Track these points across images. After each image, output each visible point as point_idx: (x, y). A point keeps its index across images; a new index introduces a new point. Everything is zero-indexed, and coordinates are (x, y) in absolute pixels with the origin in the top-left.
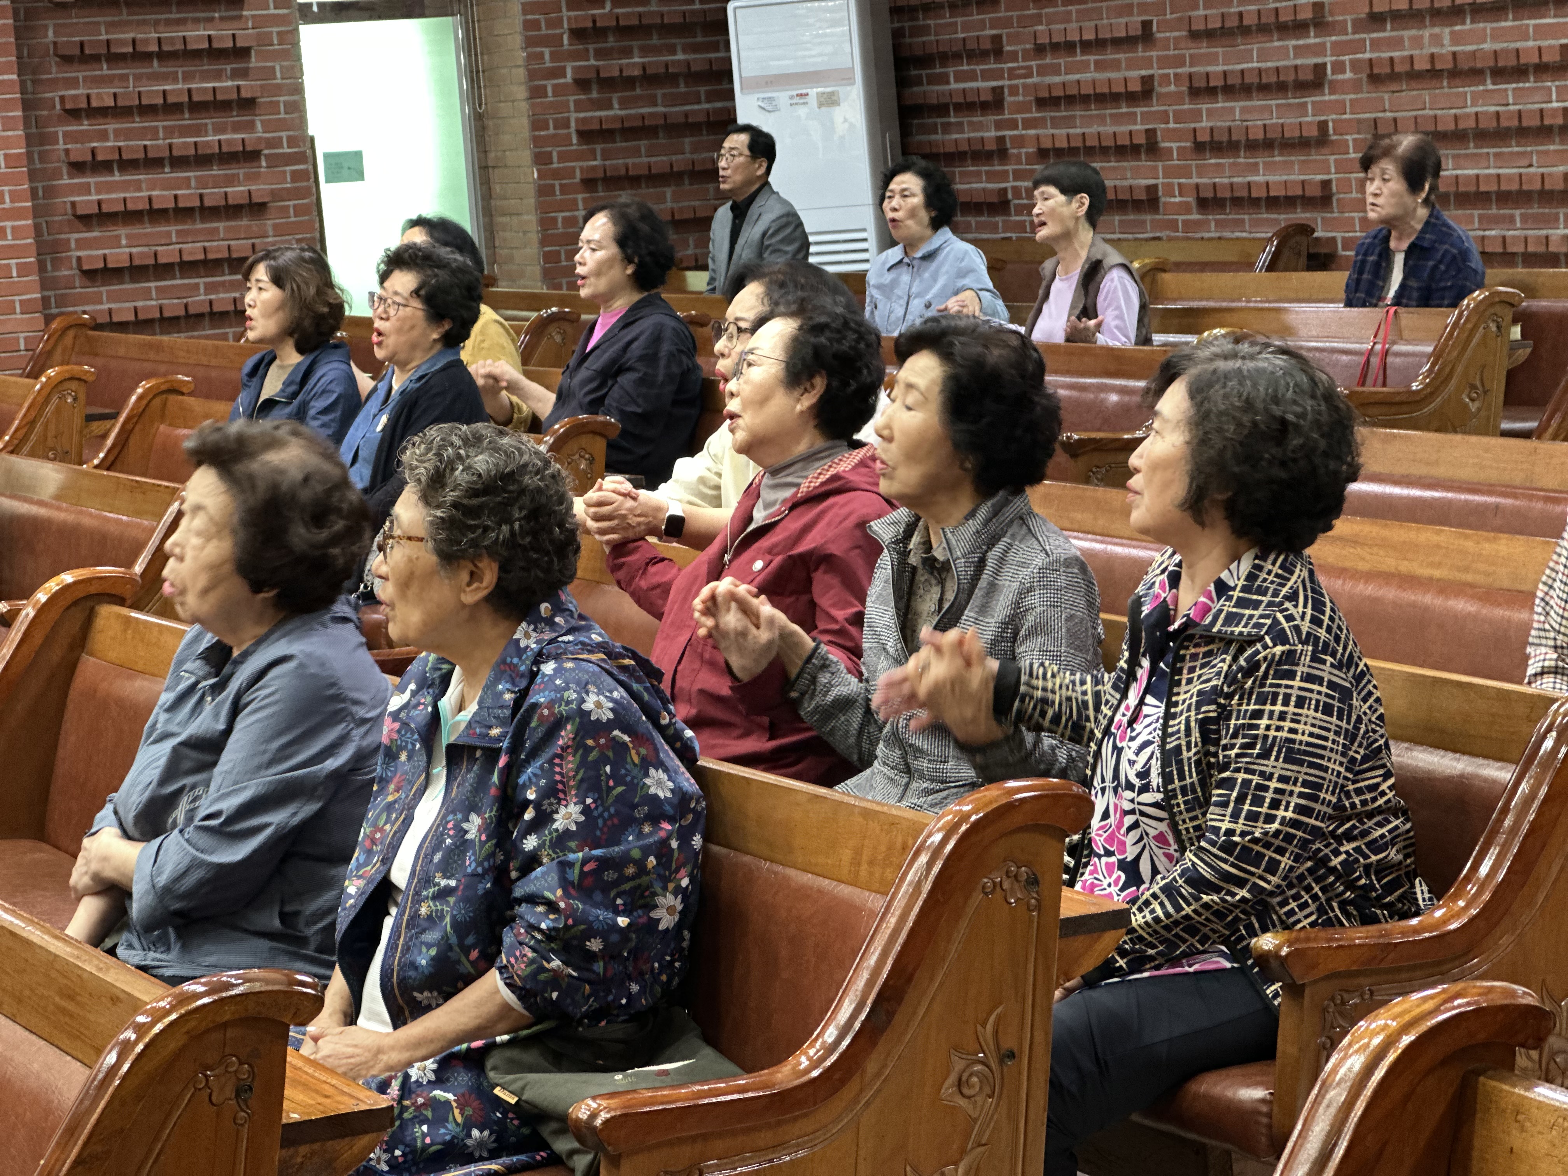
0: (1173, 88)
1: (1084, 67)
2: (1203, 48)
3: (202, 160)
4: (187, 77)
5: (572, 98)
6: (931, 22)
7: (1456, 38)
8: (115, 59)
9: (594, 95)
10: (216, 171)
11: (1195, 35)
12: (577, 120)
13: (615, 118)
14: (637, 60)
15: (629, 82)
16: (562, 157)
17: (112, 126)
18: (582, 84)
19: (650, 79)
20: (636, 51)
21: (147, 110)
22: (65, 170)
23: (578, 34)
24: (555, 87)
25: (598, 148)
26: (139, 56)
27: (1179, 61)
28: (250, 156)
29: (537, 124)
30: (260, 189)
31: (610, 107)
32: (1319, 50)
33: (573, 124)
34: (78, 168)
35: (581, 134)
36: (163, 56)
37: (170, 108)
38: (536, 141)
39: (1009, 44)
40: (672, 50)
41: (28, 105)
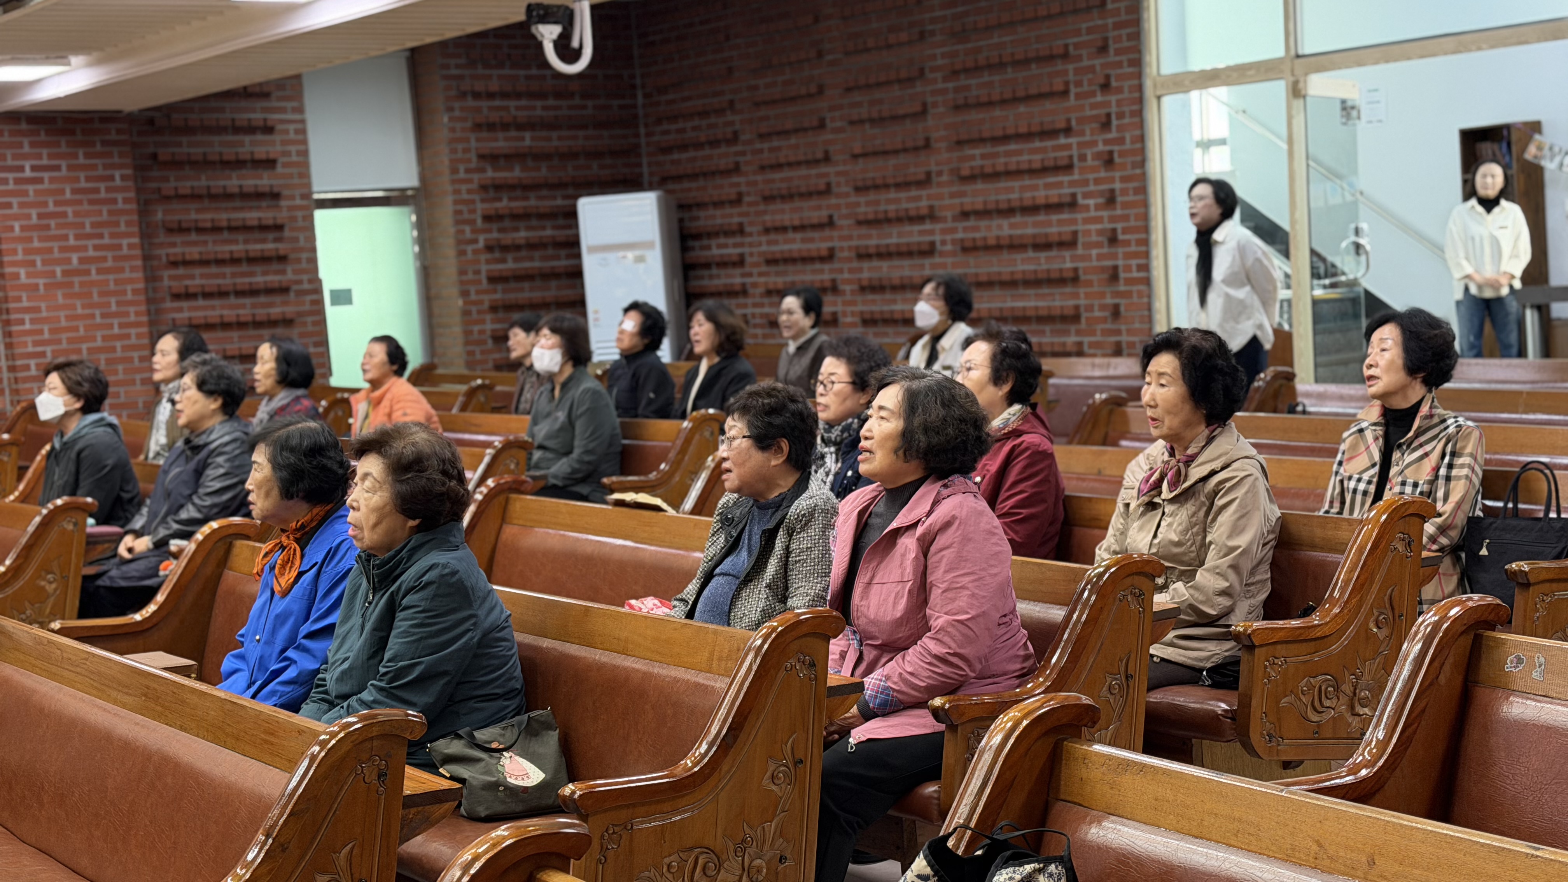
0: (846, 254)
1: (793, 241)
2: (864, 231)
3: (253, 292)
4: (246, 242)
5: (483, 257)
7: (1012, 226)
8: (200, 230)
9: (497, 255)
10: (262, 299)
11: (860, 223)
12: (486, 270)
13: (509, 269)
14: (523, 234)
15: (517, 248)
16: (478, 292)
17: (197, 271)
18: (489, 248)
19: (532, 246)
20: (522, 229)
21: (220, 262)
22: (168, 298)
23: (487, 218)
24: (472, 249)
25: (500, 287)
26: (216, 229)
27: (850, 238)
28: (284, 290)
29: (462, 272)
30: (289, 310)
31: (506, 262)
32: (932, 232)
33: (484, 273)
34: (177, 297)
35: (488, 278)
36: (231, 229)
37: (234, 261)
38: (462, 283)
39: (748, 227)
40: (544, 228)
41: (146, 258)
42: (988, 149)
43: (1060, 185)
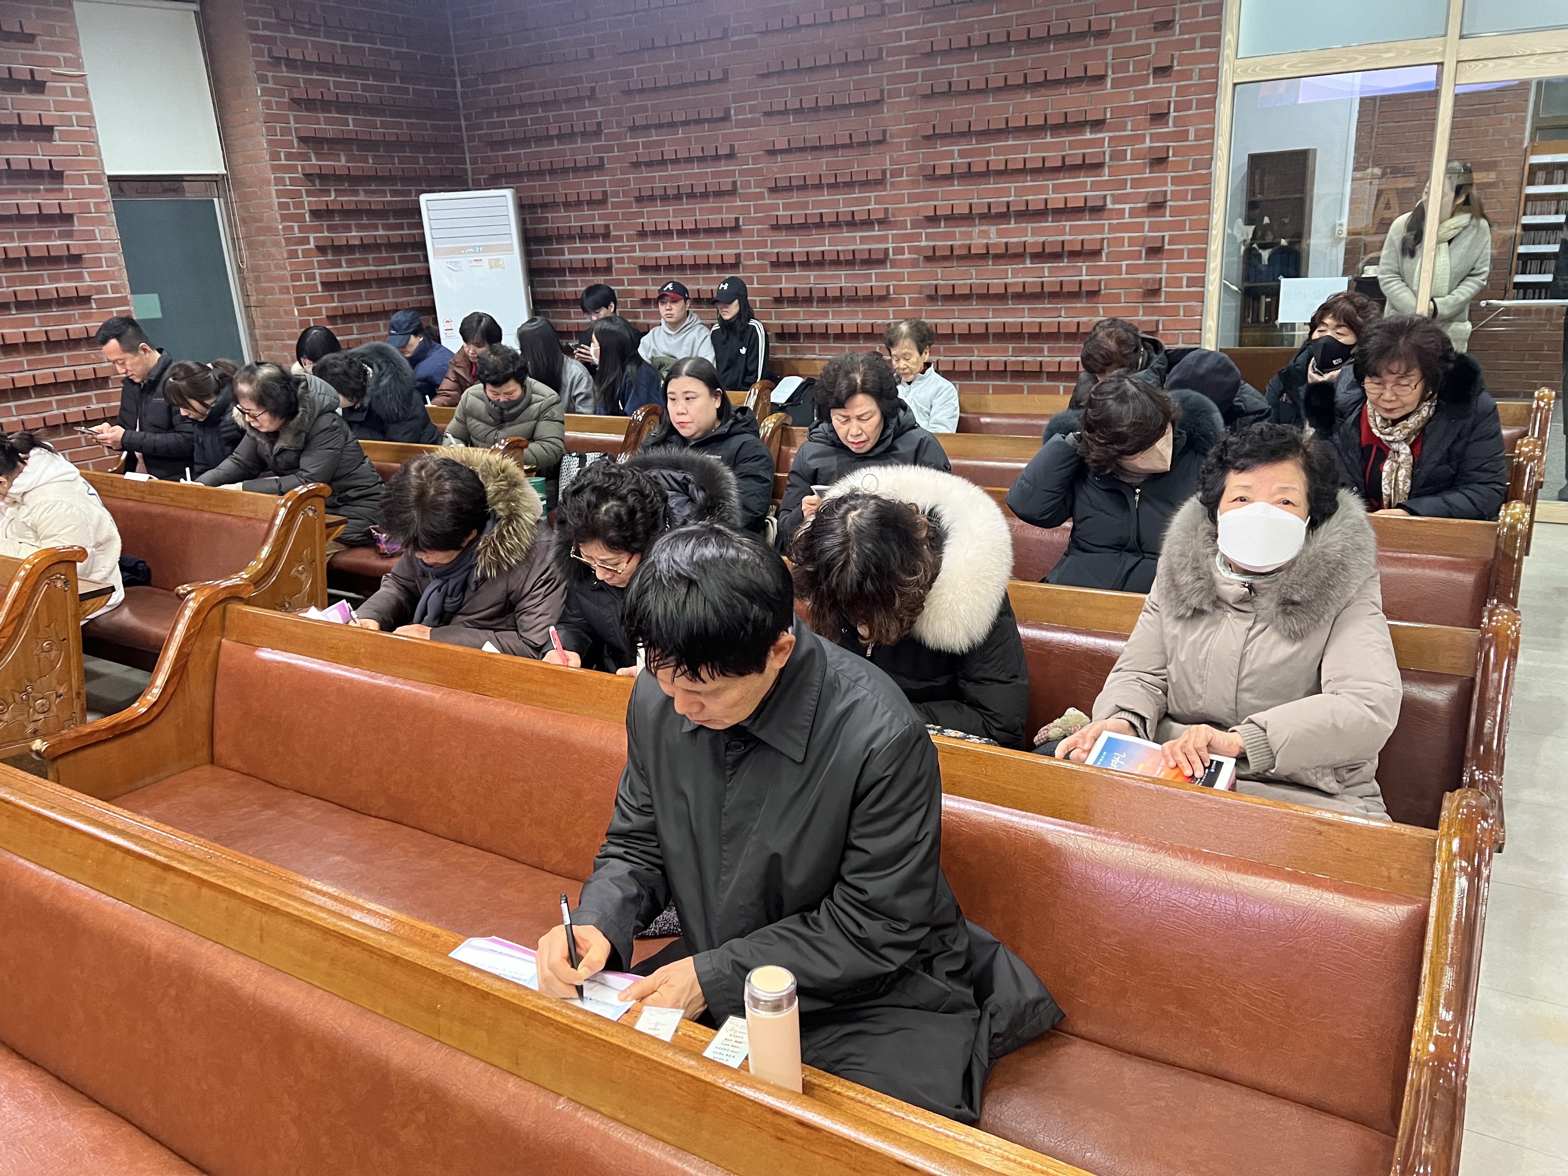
0: (756, 262)
1: (682, 246)
3: (42, 304)
5: (315, 259)
6: (549, 215)
7: (1004, 233)
9: (330, 257)
12: (321, 274)
13: (346, 273)
14: (354, 234)
15: (350, 249)
16: (313, 300)
18: (321, 249)
19: (364, 247)
20: (353, 227)
23: (315, 214)
24: (303, 250)
25: (336, 293)
27: (763, 244)
28: (83, 300)
29: (294, 277)
31: (340, 266)
33: (318, 277)
35: (322, 283)
37: (10, 262)
38: (294, 289)
39: (615, 230)
40: (376, 228)
42: (974, 145)
43: (1082, 186)
